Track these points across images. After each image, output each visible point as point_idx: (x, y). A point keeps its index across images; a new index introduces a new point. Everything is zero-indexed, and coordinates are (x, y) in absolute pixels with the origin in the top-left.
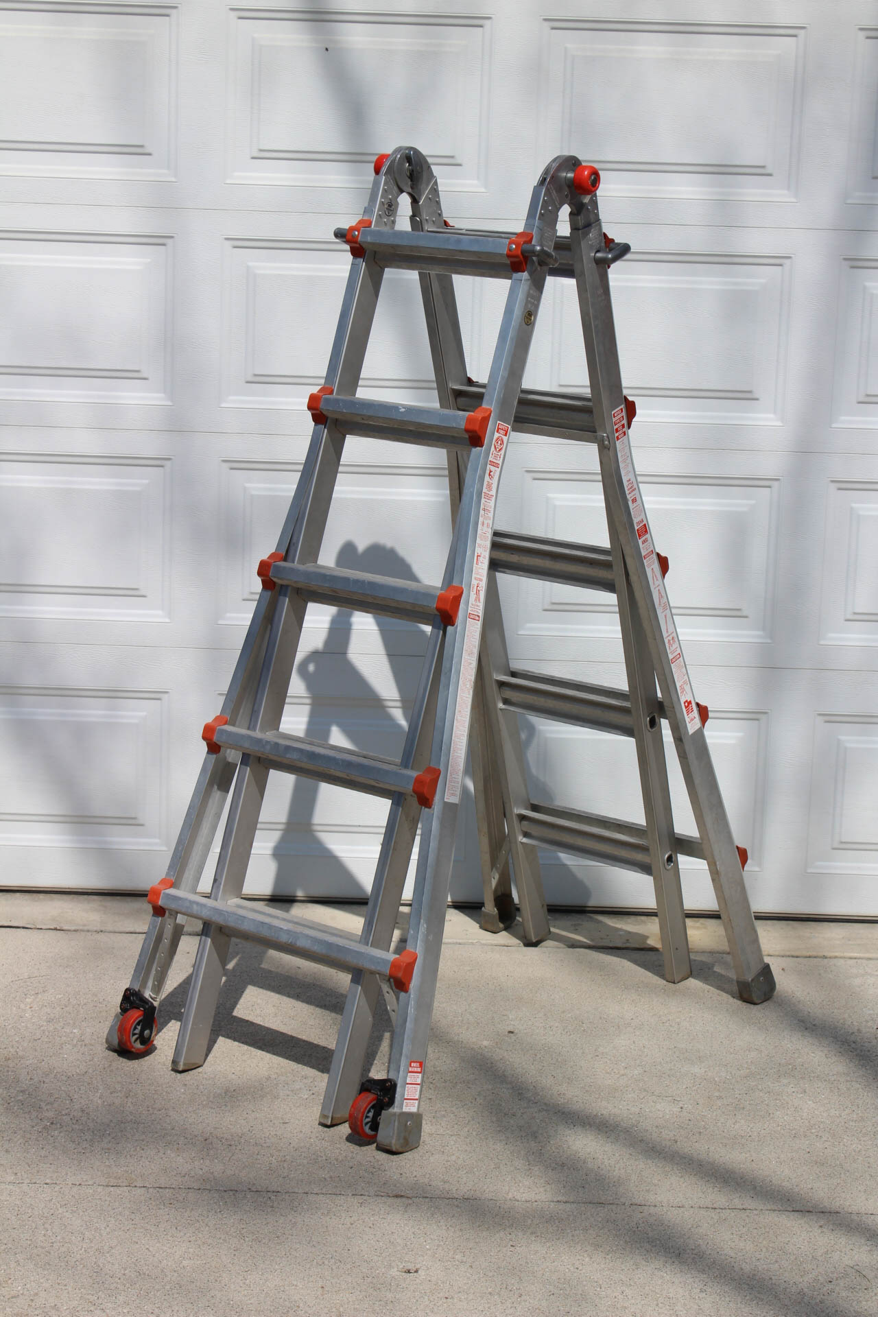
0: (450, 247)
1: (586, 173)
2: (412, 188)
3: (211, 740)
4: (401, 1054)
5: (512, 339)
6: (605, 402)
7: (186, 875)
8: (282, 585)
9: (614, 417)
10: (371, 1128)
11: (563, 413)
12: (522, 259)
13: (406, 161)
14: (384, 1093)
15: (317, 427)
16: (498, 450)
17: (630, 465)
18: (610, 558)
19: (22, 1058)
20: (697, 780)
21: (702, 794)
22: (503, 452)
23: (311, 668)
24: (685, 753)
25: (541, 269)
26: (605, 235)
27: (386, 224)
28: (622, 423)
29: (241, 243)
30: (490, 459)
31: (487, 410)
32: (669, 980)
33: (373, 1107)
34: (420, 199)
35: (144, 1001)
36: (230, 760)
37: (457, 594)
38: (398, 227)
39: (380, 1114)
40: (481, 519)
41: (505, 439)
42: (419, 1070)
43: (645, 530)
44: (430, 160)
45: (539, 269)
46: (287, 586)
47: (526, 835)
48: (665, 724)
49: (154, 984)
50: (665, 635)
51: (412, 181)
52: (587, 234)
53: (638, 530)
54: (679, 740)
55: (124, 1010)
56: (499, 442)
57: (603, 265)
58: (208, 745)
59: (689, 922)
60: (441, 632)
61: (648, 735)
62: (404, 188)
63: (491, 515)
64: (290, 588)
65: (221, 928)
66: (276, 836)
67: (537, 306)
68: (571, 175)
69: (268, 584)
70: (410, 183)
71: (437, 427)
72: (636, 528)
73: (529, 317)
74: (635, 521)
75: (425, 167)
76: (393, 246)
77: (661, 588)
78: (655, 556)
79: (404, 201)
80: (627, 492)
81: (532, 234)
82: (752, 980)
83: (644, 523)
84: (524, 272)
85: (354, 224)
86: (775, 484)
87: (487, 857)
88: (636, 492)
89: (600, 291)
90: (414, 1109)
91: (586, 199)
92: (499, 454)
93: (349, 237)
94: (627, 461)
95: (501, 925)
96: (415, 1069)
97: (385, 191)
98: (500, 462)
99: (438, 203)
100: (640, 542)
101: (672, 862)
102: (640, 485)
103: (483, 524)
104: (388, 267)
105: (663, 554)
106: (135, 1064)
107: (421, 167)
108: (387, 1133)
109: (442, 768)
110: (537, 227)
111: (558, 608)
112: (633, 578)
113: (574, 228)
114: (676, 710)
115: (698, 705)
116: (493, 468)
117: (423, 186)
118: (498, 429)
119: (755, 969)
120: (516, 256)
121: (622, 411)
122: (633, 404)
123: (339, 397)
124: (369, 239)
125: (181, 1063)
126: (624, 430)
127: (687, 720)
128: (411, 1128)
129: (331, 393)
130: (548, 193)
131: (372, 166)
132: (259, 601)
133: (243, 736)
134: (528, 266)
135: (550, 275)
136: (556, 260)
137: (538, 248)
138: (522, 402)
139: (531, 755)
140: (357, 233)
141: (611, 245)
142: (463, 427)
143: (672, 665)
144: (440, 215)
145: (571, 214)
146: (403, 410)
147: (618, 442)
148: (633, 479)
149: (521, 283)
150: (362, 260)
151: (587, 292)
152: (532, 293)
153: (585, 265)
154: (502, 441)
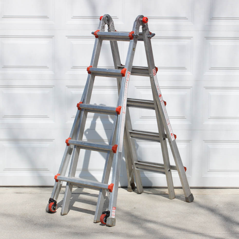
0: (117, 35)
1: (145, 19)
2: (108, 23)
3: (67, 143)
4: (111, 205)
5: (130, 54)
6: (151, 68)
7: (62, 173)
8: (82, 109)
9: (153, 71)
10: (105, 222)
11: (142, 71)
13: (107, 17)
14: (107, 214)
15: (89, 75)
18: (153, 102)
19: (27, 214)
20: (174, 151)
21: (176, 154)
23: (87, 133)
24: (171, 145)
26: (150, 32)
27: (102, 31)
28: (155, 72)
29: (69, 37)
30: (126, 79)
31: (125, 69)
32: (170, 198)
33: (105, 217)
34: (110, 25)
35: (54, 201)
36: (71, 148)
37: (120, 108)
38: (105, 31)
39: (107, 218)
40: (125, 92)
42: (115, 209)
43: (161, 95)
44: (112, 18)
45: (136, 39)
46: (83, 109)
47: (137, 168)
48: (167, 139)
49: (56, 198)
50: (166, 118)
52: (146, 31)
54: (170, 142)
55: (49, 203)
57: (149, 38)
58: (67, 144)
59: (175, 189)
60: (117, 116)
61: (163, 142)
62: (106, 23)
63: (127, 91)
64: (84, 109)
65: (71, 183)
66: (80, 172)
68: (142, 19)
69: (79, 109)
70: (107, 22)
71: (115, 73)
72: (159, 95)
73: (134, 49)
74: (159, 93)
75: (111, 19)
76: (104, 35)
77: (165, 108)
78: (163, 101)
79: (106, 26)
80: (156, 87)
81: (134, 32)
82: (188, 197)
84: (132, 39)
85: (96, 31)
86: (191, 88)
87: (128, 174)
88: (159, 87)
89: (149, 44)
90: (114, 217)
91: (145, 24)
92: (128, 78)
93: (95, 34)
94: (156, 81)
95: (132, 190)
96: (114, 209)
97: (102, 24)
98: (128, 80)
99: (114, 26)
100: (160, 98)
101: (170, 171)
102: (160, 89)
103: (125, 93)
104: (103, 40)
105: (165, 101)
106: (52, 214)
107: (110, 18)
108: (108, 222)
109: (118, 144)
110: (135, 30)
111: (143, 118)
112: (159, 106)
113: (143, 30)
114: (169, 135)
115: (174, 134)
116: (127, 81)
117: (110, 23)
118: (128, 73)
119: (189, 195)
120: (131, 36)
121: (155, 70)
122: (157, 68)
123: (94, 68)
124: (99, 34)
125: (63, 213)
126: (155, 74)
127: (172, 138)
128: (114, 221)
129: (92, 67)
130: (137, 23)
131: (99, 19)
132: (76, 118)
133: (74, 141)
134: (133, 38)
135: (138, 40)
136: (139, 37)
137: (135, 34)
138: (133, 69)
139: (138, 151)
141: (151, 34)
142: (120, 73)
143: (168, 125)
144: (114, 29)
145: (142, 27)
146: (107, 70)
147: (154, 76)
148: (158, 85)
149: (132, 42)
150: (98, 38)
151: (146, 44)
152: (134, 44)
153: (145, 38)
154: (129, 75)
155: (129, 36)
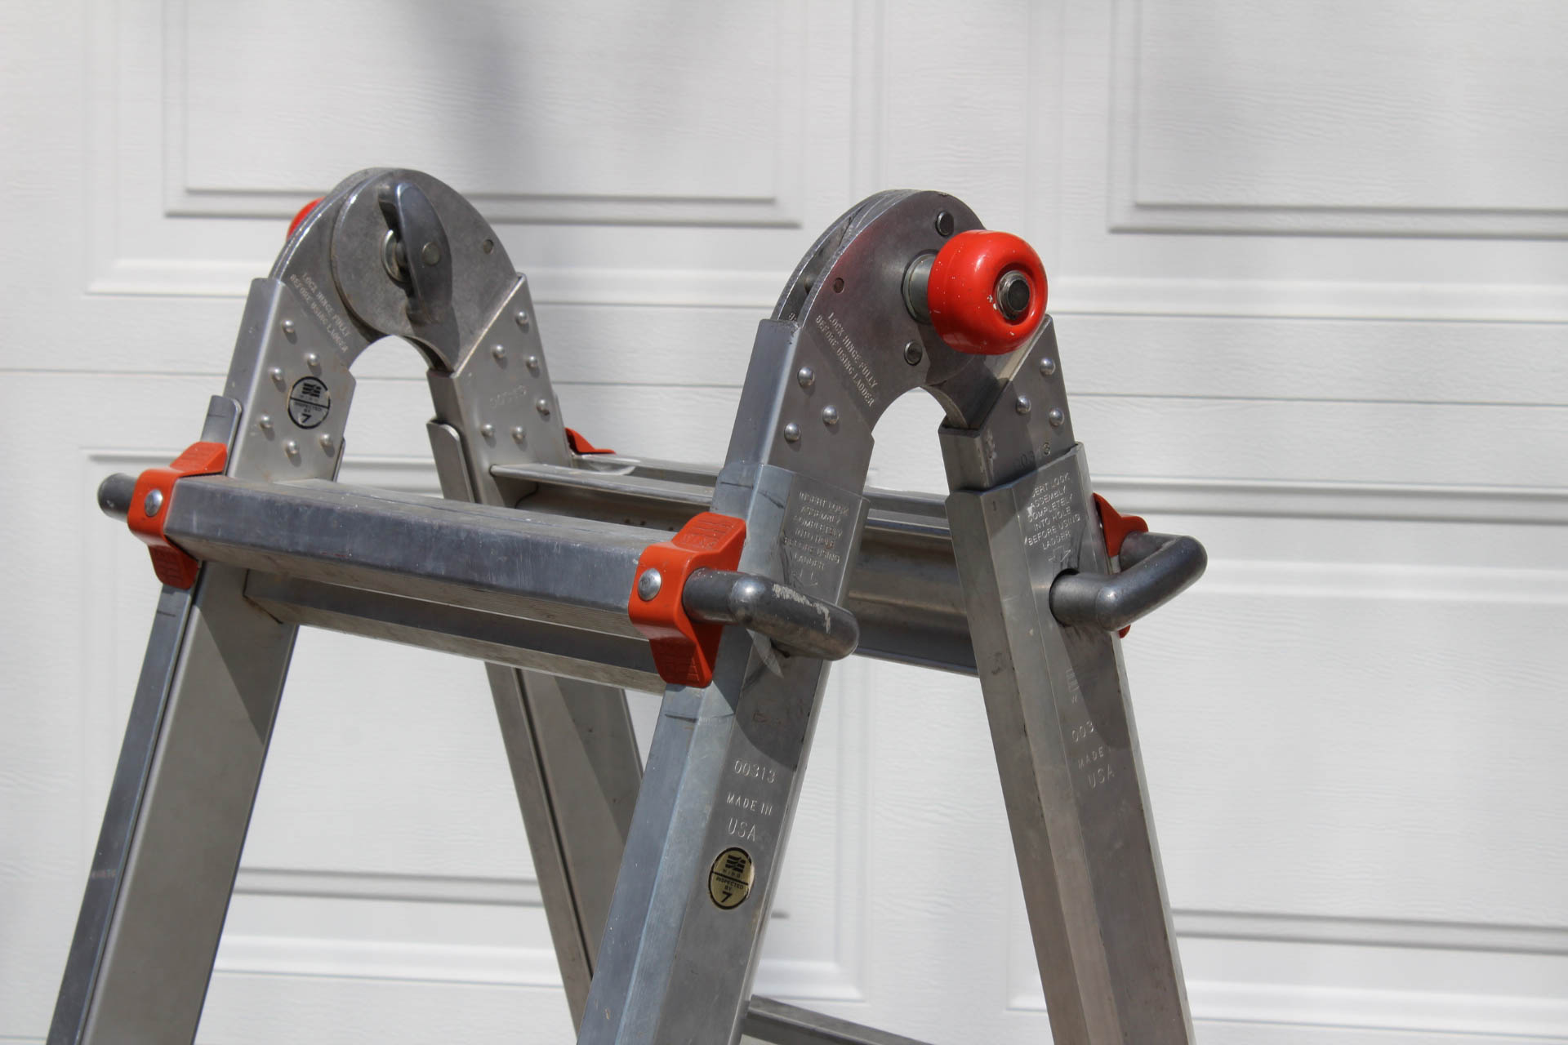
1: (979, 262)
2: (420, 318)
5: (647, 972)
12: (691, 635)
13: (383, 221)
25: (783, 667)
26: (1100, 505)
27: (288, 461)
45: (775, 667)
51: (411, 293)
52: (1019, 502)
57: (1093, 628)
62: (382, 319)
67: (774, 826)
68: (922, 272)
70: (408, 302)
73: (736, 877)
81: (741, 522)
84: (703, 684)
91: (1009, 369)
93: (137, 515)
110: (763, 494)
120: (662, 620)
124: (195, 525)
130: (815, 346)
140: (159, 497)
141: (1126, 545)
144: (546, 412)
145: (946, 427)
149: (693, 729)
150: (189, 598)
151: (1026, 735)
152: (746, 771)
153: (1009, 630)
155: (628, 618)
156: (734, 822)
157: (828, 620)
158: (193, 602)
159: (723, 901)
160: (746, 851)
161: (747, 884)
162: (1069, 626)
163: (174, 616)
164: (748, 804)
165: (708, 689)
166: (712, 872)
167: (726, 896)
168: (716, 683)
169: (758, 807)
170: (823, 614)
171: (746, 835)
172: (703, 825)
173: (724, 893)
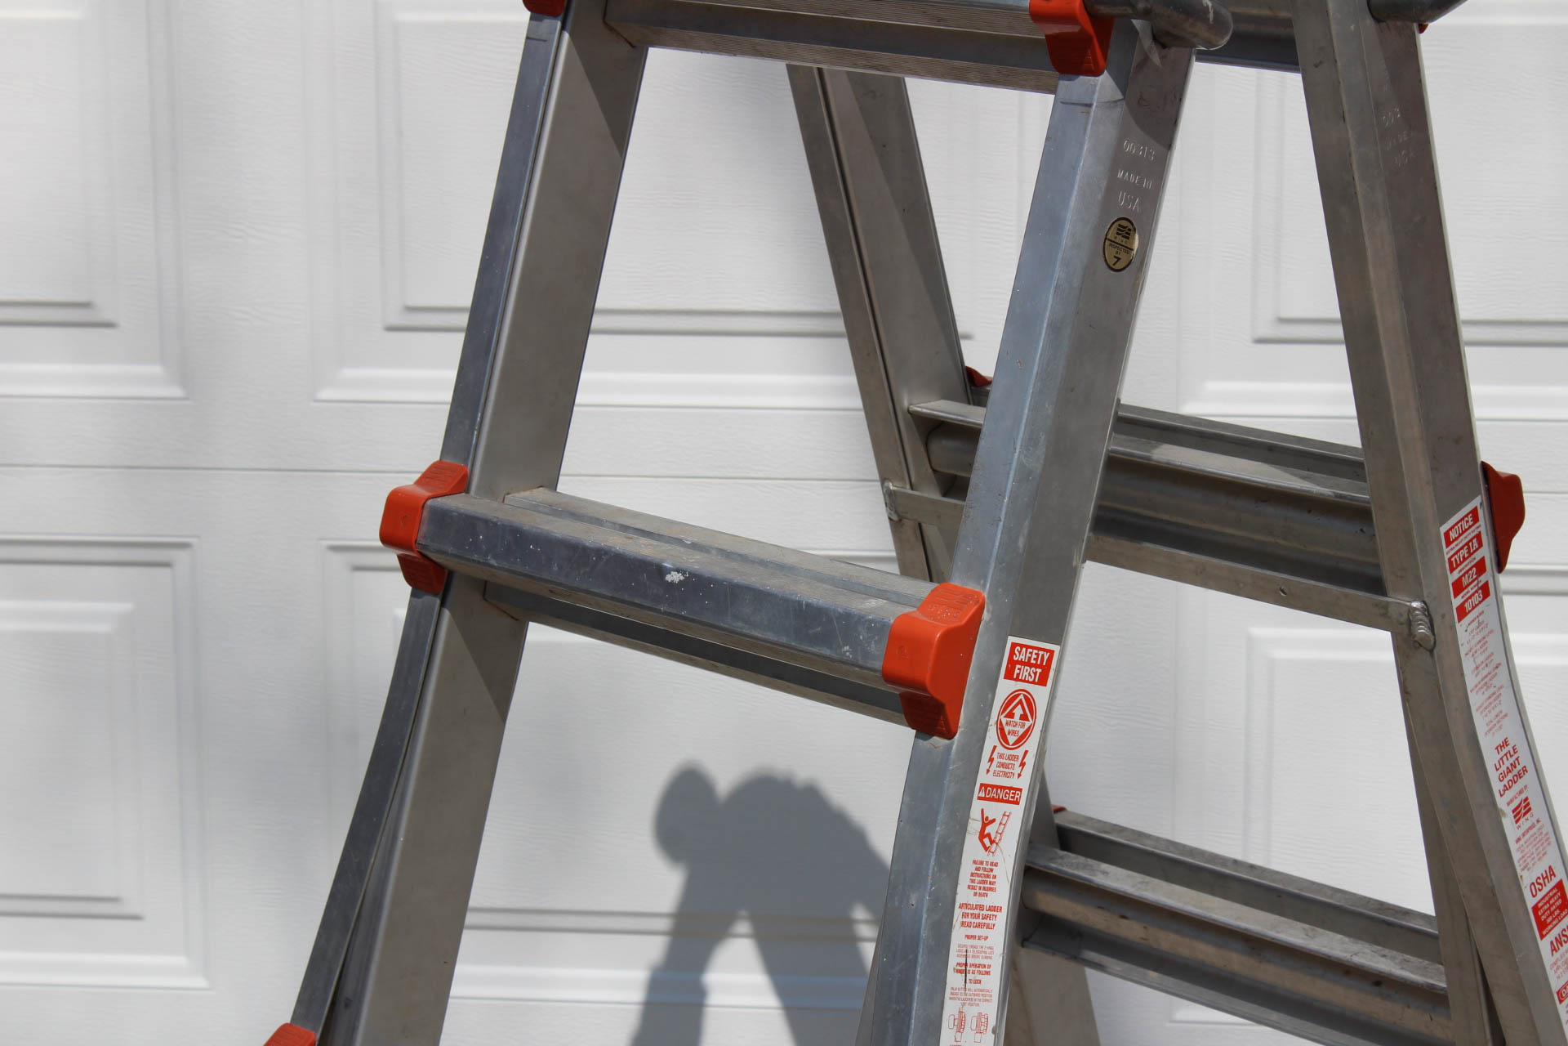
5: (1055, 329)
9: (1448, 543)
12: (1090, 29)
15: (419, 601)
16: (1012, 739)
17: (1507, 695)
22: (1032, 744)
25: (1163, 58)
28: (1477, 556)
30: (983, 778)
31: (965, 597)
40: (950, 1008)
41: (1040, 694)
43: (1561, 901)
45: (1156, 58)
53: (1536, 909)
56: (1018, 712)
67: (1152, 199)
72: (1531, 902)
73: (1121, 240)
74: (1527, 875)
80: (1497, 786)
83: (1555, 881)
84: (1097, 73)
88: (1529, 778)
92: (1019, 752)
94: (1496, 682)
98: (1022, 785)
100: (1544, 945)
104: (654, 45)
116: (994, 810)
118: (1012, 663)
120: (1067, 19)
121: (1476, 519)
122: (1514, 484)
126: (1483, 579)
129: (462, 489)
142: (878, 664)
146: (674, 577)
147: (1461, 627)
148: (1516, 739)
149: (1089, 113)
150: (559, 24)
151: (1344, 120)
152: (1132, 149)
153: (1334, 27)
154: (1030, 703)
155: (1029, 17)
156: (1123, 195)
157: (1211, 11)
158: (563, 28)
159: (1114, 264)
160: (1133, 222)
161: (1132, 250)
162: (1383, 21)
163: (545, 41)
164: (1134, 179)
165: (1100, 78)
166: (1106, 238)
167: (1116, 260)
168: (1109, 72)
169: (1141, 182)
170: (1208, 6)
171: (1132, 207)
172: (1100, 197)
173: (1115, 257)
